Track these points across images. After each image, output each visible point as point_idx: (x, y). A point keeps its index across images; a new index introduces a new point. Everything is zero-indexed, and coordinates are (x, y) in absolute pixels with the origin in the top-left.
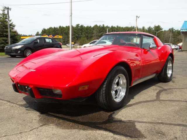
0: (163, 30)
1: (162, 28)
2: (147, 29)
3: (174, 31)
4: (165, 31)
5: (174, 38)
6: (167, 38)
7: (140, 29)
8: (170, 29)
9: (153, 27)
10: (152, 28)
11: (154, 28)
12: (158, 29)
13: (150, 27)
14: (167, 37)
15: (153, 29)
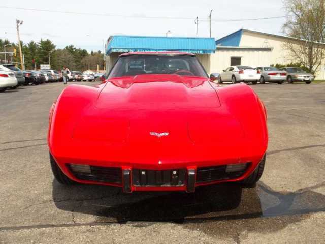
0: (56, 48)
1: (55, 45)
2: (27, 46)
3: (74, 50)
4: (59, 51)
5: (76, 62)
6: (65, 62)
7: (13, 44)
8: (67, 47)
9: (39, 43)
10: (37, 44)
11: (40, 45)
12: (48, 46)
13: (32, 42)
14: (64, 60)
15: (38, 46)
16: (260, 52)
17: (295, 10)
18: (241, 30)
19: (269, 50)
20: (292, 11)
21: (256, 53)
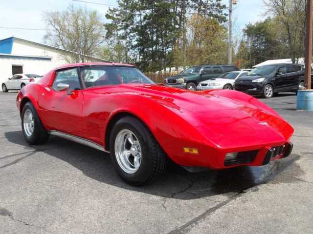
16: (41, 61)
17: (53, 24)
18: (12, 38)
19: (49, 59)
20: (51, 24)
21: (37, 61)
